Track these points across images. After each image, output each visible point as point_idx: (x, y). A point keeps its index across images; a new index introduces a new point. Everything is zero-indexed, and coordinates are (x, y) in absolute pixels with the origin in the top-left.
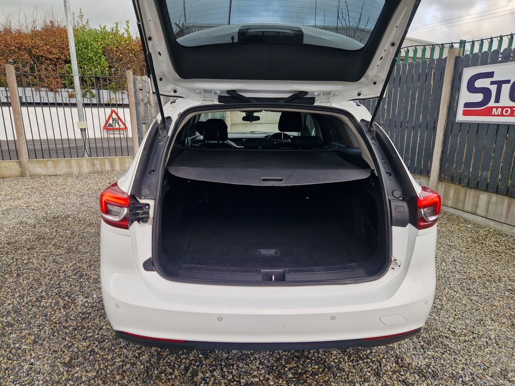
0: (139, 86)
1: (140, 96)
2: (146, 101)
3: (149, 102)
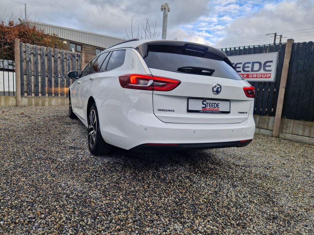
0: (23, 49)
1: (24, 56)
2: (28, 59)
3: (30, 60)
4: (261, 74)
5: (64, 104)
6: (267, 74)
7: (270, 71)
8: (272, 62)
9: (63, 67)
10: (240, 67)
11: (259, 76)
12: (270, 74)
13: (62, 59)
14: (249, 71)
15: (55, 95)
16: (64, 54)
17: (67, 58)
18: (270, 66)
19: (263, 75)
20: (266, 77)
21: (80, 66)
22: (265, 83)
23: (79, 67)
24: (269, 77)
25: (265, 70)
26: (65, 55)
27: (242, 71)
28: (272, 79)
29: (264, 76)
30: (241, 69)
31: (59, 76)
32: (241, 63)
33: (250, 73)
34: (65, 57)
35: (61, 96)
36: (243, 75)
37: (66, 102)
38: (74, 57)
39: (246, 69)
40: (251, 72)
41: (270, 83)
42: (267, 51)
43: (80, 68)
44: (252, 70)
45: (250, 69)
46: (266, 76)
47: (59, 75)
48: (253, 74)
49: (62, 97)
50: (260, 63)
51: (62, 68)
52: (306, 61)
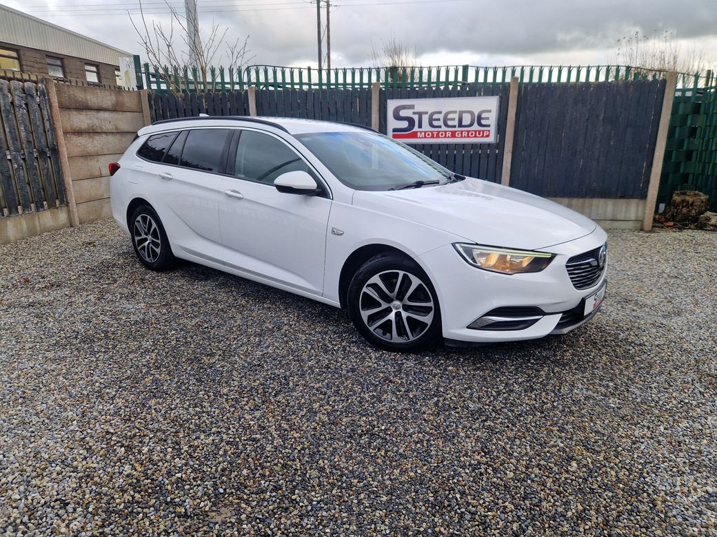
4: (475, 131)
5: (36, 229)
6: (483, 131)
7: (489, 126)
8: (490, 111)
9: (13, 131)
10: (439, 120)
11: (472, 134)
12: (489, 131)
13: (5, 106)
14: (455, 126)
15: (10, 212)
16: (6, 91)
17: (17, 102)
18: (488, 118)
19: (477, 133)
20: (483, 136)
21: (49, 120)
22: (481, 146)
23: (47, 124)
24: (488, 136)
25: (480, 124)
26: (9, 95)
27: (443, 126)
28: (491, 139)
29: (479, 134)
30: (441, 123)
31: (9, 157)
32: (440, 113)
33: (457, 129)
34: (10, 100)
35: (24, 210)
36: (446, 132)
37: (37, 223)
38: (32, 97)
39: (450, 123)
40: (459, 127)
41: (489, 145)
42: (482, 94)
43: (50, 125)
44: (460, 125)
45: (456, 123)
46: (483, 134)
47: (8, 152)
48: (462, 132)
49: (27, 212)
50: (472, 113)
51: (10, 132)
52: (537, 111)
